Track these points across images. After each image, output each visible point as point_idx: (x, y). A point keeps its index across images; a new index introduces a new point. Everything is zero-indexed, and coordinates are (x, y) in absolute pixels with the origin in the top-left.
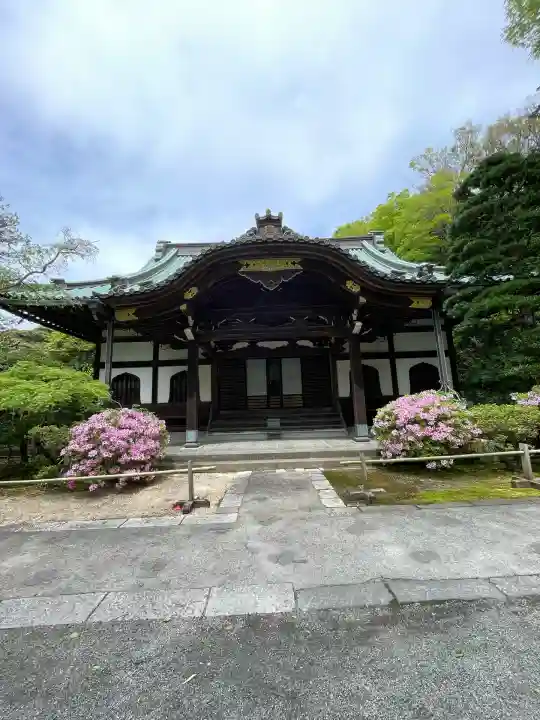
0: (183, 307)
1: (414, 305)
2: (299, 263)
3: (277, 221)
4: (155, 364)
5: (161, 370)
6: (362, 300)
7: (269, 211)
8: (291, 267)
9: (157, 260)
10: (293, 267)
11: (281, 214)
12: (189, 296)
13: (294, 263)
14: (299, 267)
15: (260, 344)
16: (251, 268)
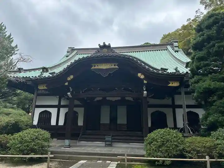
0: (67, 84)
1: (170, 85)
2: (117, 65)
3: (108, 47)
4: (59, 107)
5: (61, 109)
6: (145, 82)
7: (104, 43)
8: (113, 67)
9: (67, 56)
10: (115, 67)
11: (109, 44)
12: (69, 79)
13: (115, 65)
14: (117, 67)
15: (108, 98)
16: (96, 67)
